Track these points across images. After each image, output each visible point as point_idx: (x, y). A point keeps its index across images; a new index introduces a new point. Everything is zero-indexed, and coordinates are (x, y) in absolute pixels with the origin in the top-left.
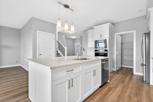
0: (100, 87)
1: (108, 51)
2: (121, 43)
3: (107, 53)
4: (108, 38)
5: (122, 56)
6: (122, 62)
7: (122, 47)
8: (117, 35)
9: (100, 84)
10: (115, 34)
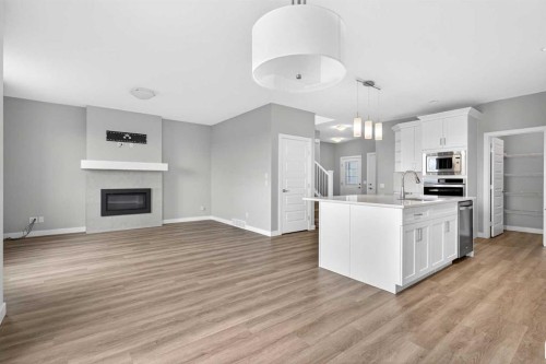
0: (455, 262)
1: (466, 181)
2: (505, 158)
3: (461, 189)
4: (466, 148)
5: (505, 198)
6: (505, 214)
7: (506, 170)
8: (491, 137)
9: (455, 255)
10: (486, 135)
